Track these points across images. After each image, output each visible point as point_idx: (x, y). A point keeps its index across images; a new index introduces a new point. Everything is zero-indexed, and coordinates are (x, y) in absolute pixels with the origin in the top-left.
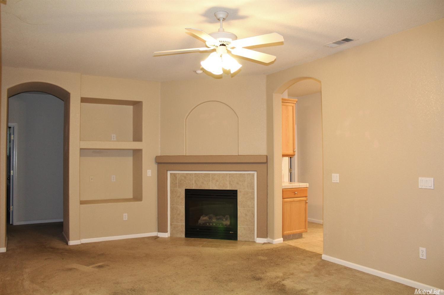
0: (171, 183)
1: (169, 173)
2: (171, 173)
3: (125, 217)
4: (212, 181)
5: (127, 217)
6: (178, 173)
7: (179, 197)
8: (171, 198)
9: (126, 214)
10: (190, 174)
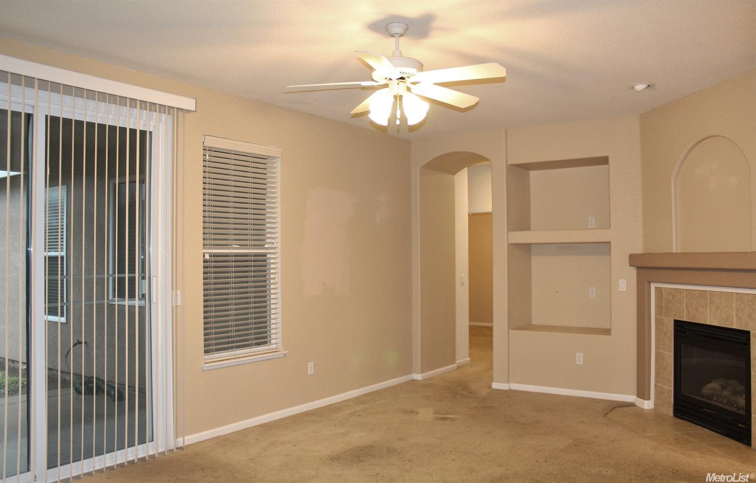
0: (657, 306)
1: (653, 286)
2: (656, 288)
3: (580, 358)
4: (710, 306)
5: (582, 359)
6: (665, 288)
7: (666, 334)
8: (656, 335)
9: (581, 355)
10: (681, 290)
